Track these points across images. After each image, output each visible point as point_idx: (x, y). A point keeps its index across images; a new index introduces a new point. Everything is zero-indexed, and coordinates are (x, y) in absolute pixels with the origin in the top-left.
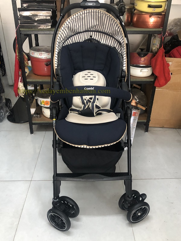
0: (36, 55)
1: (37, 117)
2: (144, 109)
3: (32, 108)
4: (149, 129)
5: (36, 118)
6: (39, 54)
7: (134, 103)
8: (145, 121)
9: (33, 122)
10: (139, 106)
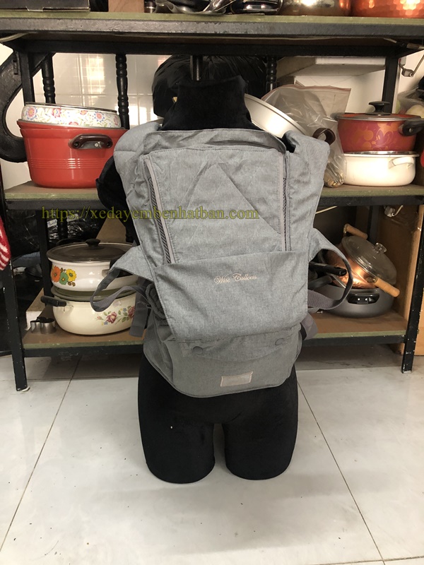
0: (43, 115)
1: (42, 329)
2: (395, 292)
3: (31, 310)
4: (415, 361)
5: (39, 334)
6: (51, 110)
7: (359, 278)
8: (402, 333)
9: (27, 346)
10: (379, 282)
